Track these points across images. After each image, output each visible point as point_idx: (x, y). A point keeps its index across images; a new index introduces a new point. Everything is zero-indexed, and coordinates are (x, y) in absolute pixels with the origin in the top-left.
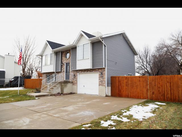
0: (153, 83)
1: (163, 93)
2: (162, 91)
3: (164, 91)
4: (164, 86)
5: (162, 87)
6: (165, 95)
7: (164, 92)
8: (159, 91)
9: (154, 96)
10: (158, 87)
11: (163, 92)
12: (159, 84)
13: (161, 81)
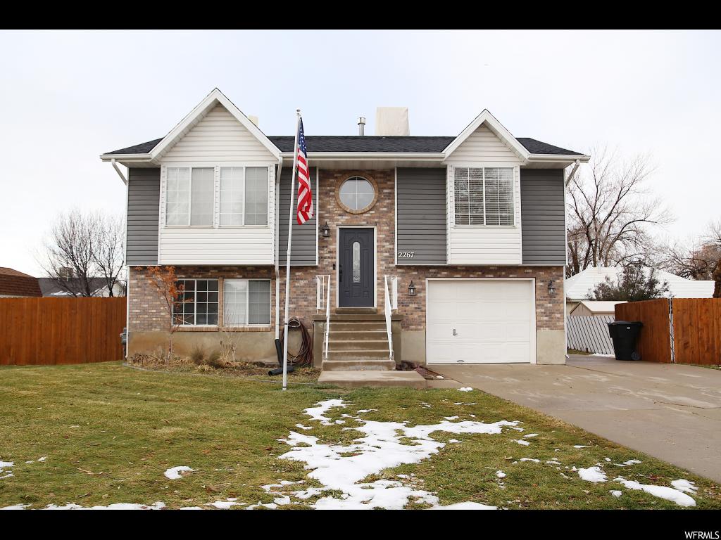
0: (686, 317)
1: (710, 343)
2: (708, 338)
3: (713, 339)
4: (713, 326)
5: (708, 327)
6: (716, 348)
7: (713, 341)
8: (700, 338)
9: (687, 351)
10: (698, 328)
11: (711, 340)
12: (701, 320)
13: (705, 313)
